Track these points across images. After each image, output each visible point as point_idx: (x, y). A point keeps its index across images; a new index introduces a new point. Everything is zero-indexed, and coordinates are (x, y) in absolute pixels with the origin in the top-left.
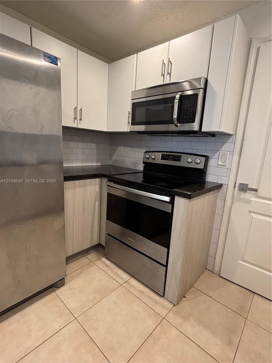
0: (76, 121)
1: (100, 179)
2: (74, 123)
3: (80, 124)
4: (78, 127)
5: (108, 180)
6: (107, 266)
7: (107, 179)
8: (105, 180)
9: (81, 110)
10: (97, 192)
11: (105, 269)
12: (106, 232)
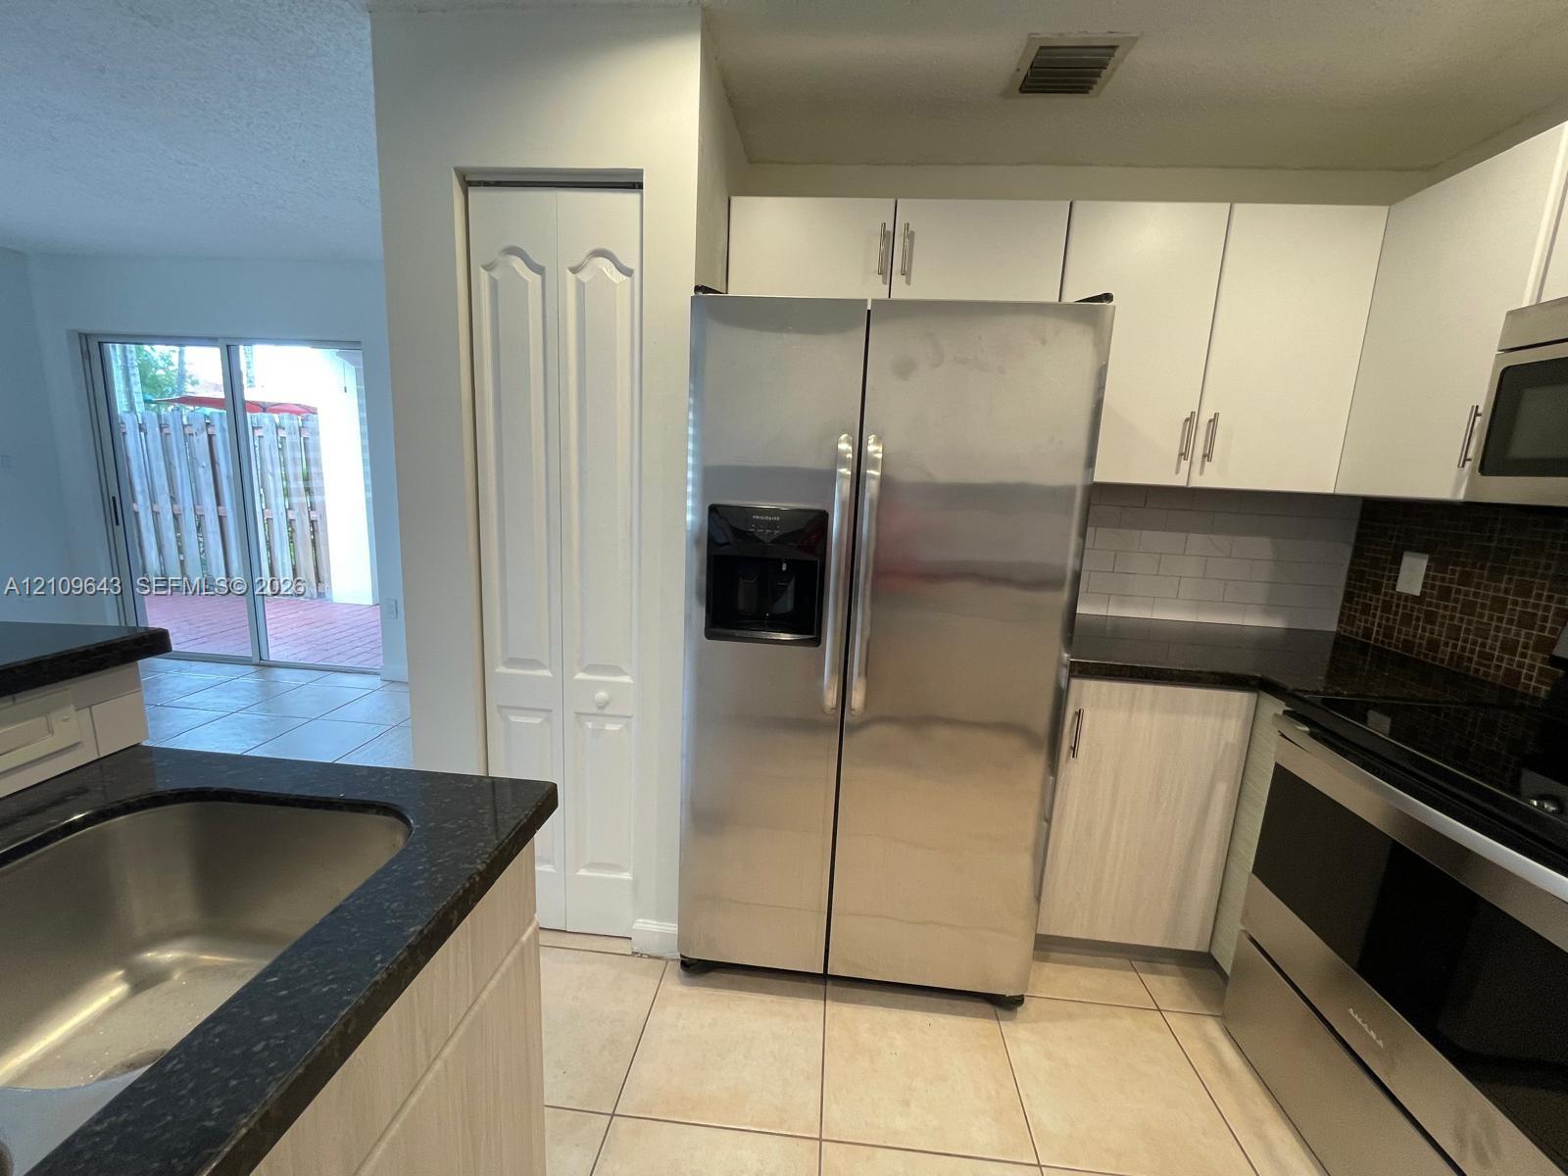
0: (1185, 465)
1: (1256, 695)
2: (1177, 472)
3: (1201, 473)
4: (1193, 484)
5: (1285, 712)
6: (1222, 1067)
7: (1283, 703)
8: (1274, 707)
9: (1214, 421)
10: (1227, 744)
11: (1209, 1074)
12: (1242, 922)
